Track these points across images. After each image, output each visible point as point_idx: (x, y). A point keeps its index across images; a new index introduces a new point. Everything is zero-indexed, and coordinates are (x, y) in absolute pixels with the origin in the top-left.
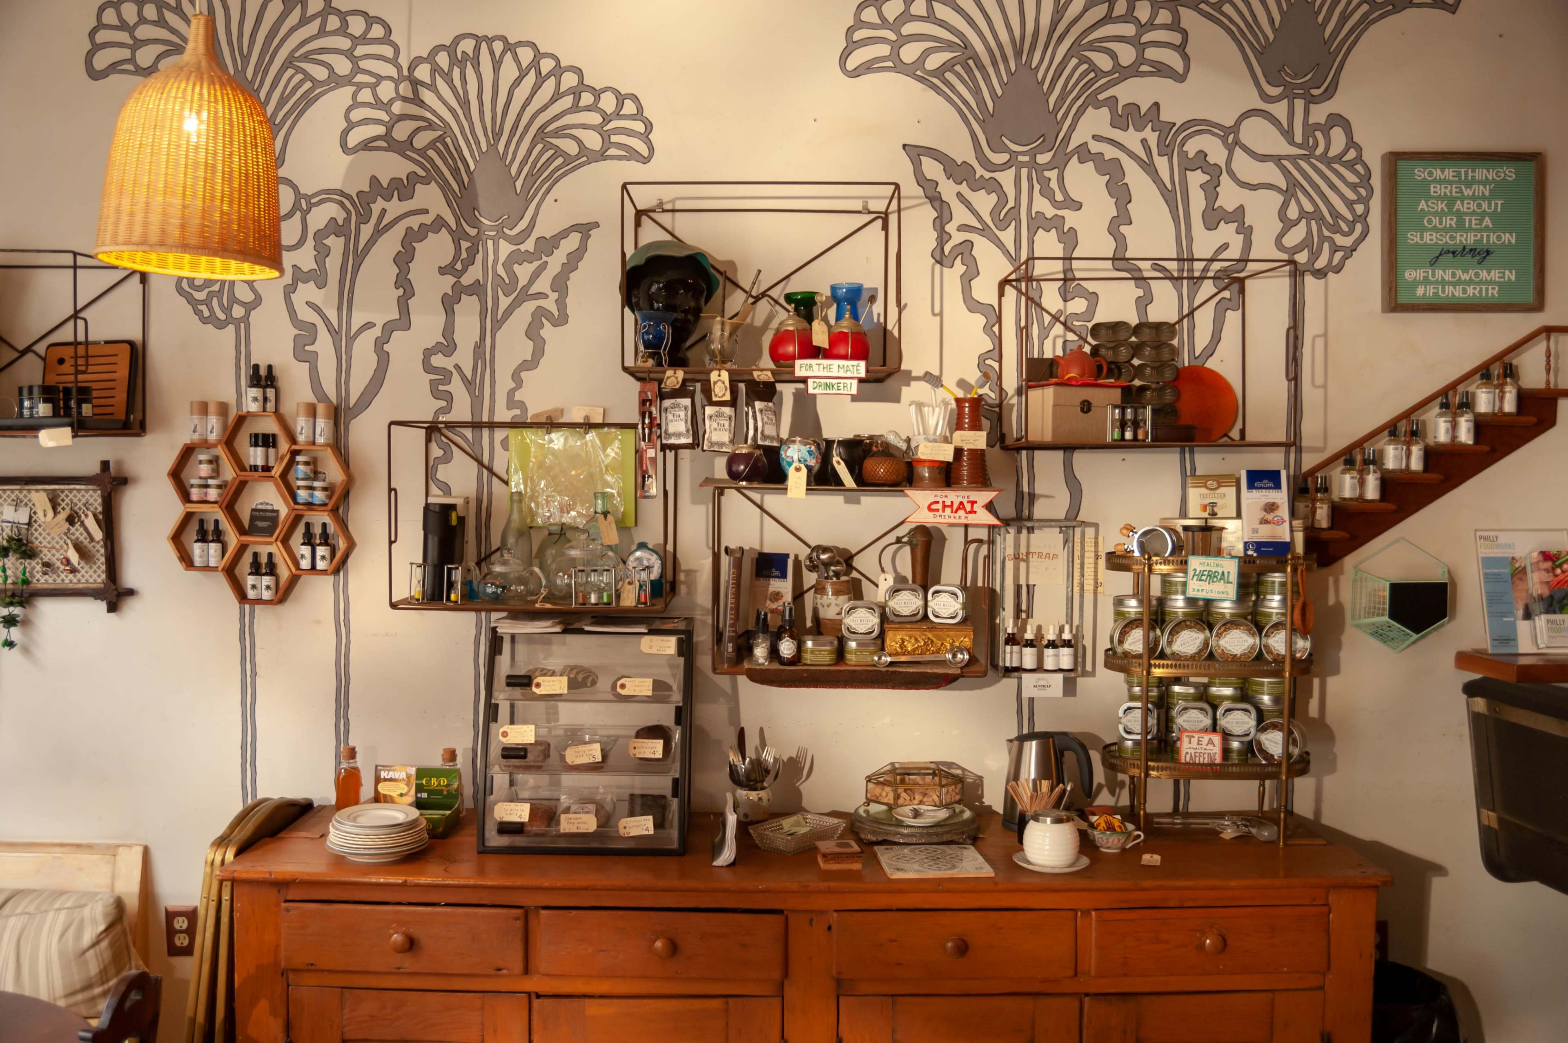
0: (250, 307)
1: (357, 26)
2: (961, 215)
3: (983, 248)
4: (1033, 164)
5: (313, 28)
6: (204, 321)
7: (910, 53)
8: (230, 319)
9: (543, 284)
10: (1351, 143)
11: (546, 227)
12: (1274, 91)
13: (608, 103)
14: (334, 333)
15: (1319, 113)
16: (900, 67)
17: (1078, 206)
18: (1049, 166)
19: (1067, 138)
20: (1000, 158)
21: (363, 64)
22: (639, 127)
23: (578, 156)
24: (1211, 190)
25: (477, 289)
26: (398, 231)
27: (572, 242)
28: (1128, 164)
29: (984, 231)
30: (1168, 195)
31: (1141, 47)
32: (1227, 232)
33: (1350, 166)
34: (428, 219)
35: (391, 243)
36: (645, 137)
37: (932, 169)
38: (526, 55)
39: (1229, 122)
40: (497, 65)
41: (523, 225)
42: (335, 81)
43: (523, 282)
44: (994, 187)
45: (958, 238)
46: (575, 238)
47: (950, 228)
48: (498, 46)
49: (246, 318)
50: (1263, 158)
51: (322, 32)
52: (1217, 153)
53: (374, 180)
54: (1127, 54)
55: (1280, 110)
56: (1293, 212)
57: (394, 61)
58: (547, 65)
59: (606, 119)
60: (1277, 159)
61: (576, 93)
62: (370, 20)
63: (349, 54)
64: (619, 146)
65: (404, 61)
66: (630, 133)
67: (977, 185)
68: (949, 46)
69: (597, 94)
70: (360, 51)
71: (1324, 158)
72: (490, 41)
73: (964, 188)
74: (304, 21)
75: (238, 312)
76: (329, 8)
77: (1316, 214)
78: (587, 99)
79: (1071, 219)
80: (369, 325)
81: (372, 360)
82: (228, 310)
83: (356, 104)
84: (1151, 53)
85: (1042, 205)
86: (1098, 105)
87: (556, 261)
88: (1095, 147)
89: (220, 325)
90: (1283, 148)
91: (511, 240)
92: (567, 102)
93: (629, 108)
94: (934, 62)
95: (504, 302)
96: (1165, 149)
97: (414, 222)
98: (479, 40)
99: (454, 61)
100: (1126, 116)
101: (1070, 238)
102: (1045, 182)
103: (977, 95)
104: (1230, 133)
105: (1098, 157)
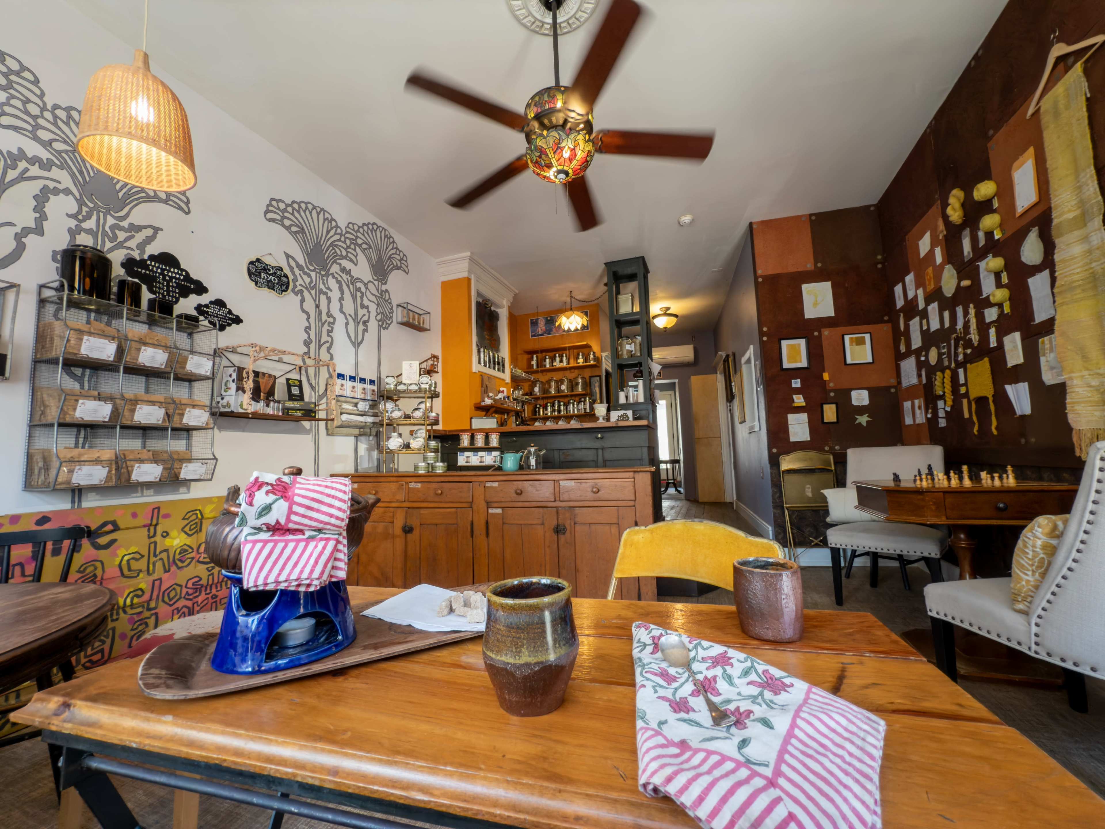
2: (300, 281)
3: (306, 294)
4: (320, 273)
9: (132, 245)
10: (390, 298)
11: (135, 220)
12: (375, 278)
16: (284, 226)
17: (331, 291)
18: (324, 276)
19: (329, 270)
20: (311, 268)
21: (16, 86)
23: (153, 197)
24: (362, 297)
26: (37, 184)
28: (343, 283)
29: (306, 288)
30: (352, 296)
31: (348, 252)
32: (365, 311)
33: (389, 303)
34: (60, 186)
35: (32, 187)
37: (293, 263)
39: (365, 282)
41: (121, 213)
44: (309, 276)
45: (299, 288)
46: (149, 230)
47: (297, 283)
50: (373, 294)
52: (363, 289)
53: (21, 150)
54: (344, 253)
55: (376, 283)
56: (378, 311)
57: (40, 97)
60: (376, 296)
62: (23, 67)
65: (48, 102)
67: (306, 274)
68: (298, 226)
70: (14, 78)
71: (384, 299)
73: (301, 272)
77: (382, 313)
79: (330, 294)
80: (12, 224)
81: (13, 243)
84: (349, 255)
85: (322, 286)
86: (337, 263)
87: (139, 237)
88: (336, 275)
90: (377, 294)
91: (114, 218)
94: (293, 229)
95: (108, 244)
96: (352, 283)
97: (50, 184)
100: (343, 270)
101: (329, 299)
102: (323, 280)
103: (306, 244)
104: (366, 285)
105: (336, 278)
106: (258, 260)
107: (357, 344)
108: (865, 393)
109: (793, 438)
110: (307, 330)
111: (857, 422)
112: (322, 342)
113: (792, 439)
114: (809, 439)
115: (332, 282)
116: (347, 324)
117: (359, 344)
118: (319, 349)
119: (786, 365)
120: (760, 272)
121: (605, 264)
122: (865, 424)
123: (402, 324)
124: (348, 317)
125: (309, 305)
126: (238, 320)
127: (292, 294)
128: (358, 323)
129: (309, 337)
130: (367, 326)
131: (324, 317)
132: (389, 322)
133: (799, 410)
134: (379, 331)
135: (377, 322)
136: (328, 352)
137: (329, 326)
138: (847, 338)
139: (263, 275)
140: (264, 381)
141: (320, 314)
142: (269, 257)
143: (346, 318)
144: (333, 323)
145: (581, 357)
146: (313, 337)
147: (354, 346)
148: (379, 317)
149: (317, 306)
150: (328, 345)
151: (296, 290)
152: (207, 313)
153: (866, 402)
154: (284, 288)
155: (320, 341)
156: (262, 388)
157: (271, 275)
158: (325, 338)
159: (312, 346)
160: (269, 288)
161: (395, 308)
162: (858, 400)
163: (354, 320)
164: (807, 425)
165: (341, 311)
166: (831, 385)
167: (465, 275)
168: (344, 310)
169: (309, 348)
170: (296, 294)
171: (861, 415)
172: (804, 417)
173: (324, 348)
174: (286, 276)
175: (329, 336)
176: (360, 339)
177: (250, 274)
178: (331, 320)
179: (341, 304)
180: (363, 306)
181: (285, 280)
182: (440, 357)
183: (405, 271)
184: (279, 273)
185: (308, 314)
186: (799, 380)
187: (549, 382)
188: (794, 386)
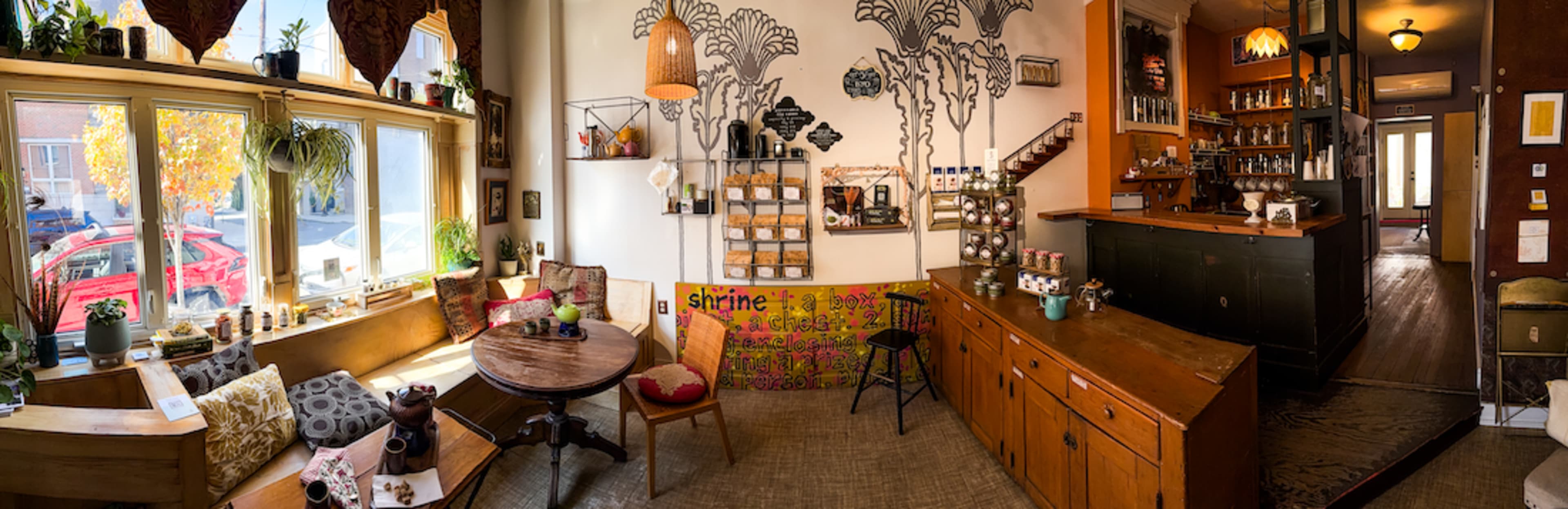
0: (680, 114)
1: (708, 8)
2: (894, 74)
3: (901, 86)
4: (915, 56)
5: (695, 11)
6: (668, 119)
7: (877, 12)
8: (675, 119)
9: (766, 101)
10: (1006, 54)
11: (766, 81)
12: (984, 33)
13: (784, 32)
14: (705, 122)
15: (997, 43)
16: (875, 19)
17: (928, 72)
18: (920, 57)
19: (925, 47)
20: (905, 53)
21: (711, 23)
22: (793, 41)
24: (967, 67)
25: (746, 103)
26: (722, 84)
27: (774, 86)
28: (943, 57)
29: (901, 80)
30: (955, 69)
31: (946, 14)
32: (971, 82)
33: (1005, 61)
34: (731, 79)
35: (720, 88)
36: (795, 45)
37: (885, 57)
38: (758, 15)
39: (972, 44)
40: (750, 19)
41: (759, 79)
42: (703, 30)
43: (760, 100)
44: (903, 64)
45: (893, 82)
46: (775, 83)
47: (891, 79)
48: (750, 12)
49: (678, 119)
50: (982, 57)
51: (698, 13)
52: (968, 55)
53: (715, 66)
54: (942, 17)
55: (986, 40)
56: (990, 77)
57: (719, 21)
58: (765, 19)
59: (784, 38)
60: (985, 58)
61: (774, 29)
62: (713, 6)
63: (706, 19)
64: (789, 49)
65: (723, 20)
66: (791, 44)
67: (899, 63)
68: (889, 10)
69: (780, 29)
70: (710, 18)
71: (998, 58)
72: (747, 11)
73: (894, 64)
74: (693, 8)
75: (677, 116)
76: (700, 3)
77: (996, 78)
78: (778, 31)
79: (927, 76)
80: (715, 118)
81: (716, 130)
82: (673, 115)
83: (709, 39)
84: (949, 17)
85: (918, 71)
86: (935, 35)
87: (770, 92)
88: (933, 51)
89: (672, 121)
90: (988, 55)
91: (756, 85)
92: (771, 33)
93: (791, 34)
94: (884, 16)
95: (755, 107)
96: (954, 53)
97: (727, 80)
98: (745, 10)
99: (738, 20)
100: (943, 40)
101: (926, 83)
102: (918, 62)
103: (898, 29)
104: (972, 48)
105: (934, 54)
106: (852, 70)
107: (961, 127)
109: (1523, 258)
110: (903, 126)
112: (920, 134)
113: (1521, 259)
114: (1545, 260)
115: (929, 62)
116: (948, 106)
117: (965, 126)
118: (917, 143)
119: (1527, 140)
123: (1024, 83)
124: (951, 97)
125: (905, 99)
126: (839, 137)
127: (886, 92)
128: (963, 101)
129: (905, 134)
130: (974, 101)
131: (922, 106)
132: (1004, 87)
133: (1537, 215)
134: (992, 102)
135: (988, 92)
136: (928, 144)
137: (928, 115)
139: (857, 84)
140: (849, 194)
141: (917, 103)
142: (863, 61)
143: (948, 99)
144: (932, 110)
145: (1287, 95)
146: (909, 133)
147: (959, 130)
148: (990, 85)
149: (913, 96)
150: (927, 137)
151: (890, 86)
152: (815, 138)
154: (876, 89)
155: (917, 135)
156: (848, 200)
157: (864, 80)
158: (923, 129)
159: (909, 143)
160: (863, 95)
161: (1013, 67)
163: (958, 100)
164: (1546, 238)
165: (942, 92)
168: (944, 90)
169: (906, 146)
170: (890, 91)
172: (1543, 226)
173: (923, 141)
174: (878, 76)
175: (927, 126)
176: (966, 119)
177: (846, 87)
178: (930, 107)
179: (941, 84)
180: (968, 77)
181: (876, 80)
182: (1085, 115)
183: (1027, 8)
184: (871, 75)
185: (903, 108)
186: (1544, 166)
187: (1251, 129)
188: (1535, 174)
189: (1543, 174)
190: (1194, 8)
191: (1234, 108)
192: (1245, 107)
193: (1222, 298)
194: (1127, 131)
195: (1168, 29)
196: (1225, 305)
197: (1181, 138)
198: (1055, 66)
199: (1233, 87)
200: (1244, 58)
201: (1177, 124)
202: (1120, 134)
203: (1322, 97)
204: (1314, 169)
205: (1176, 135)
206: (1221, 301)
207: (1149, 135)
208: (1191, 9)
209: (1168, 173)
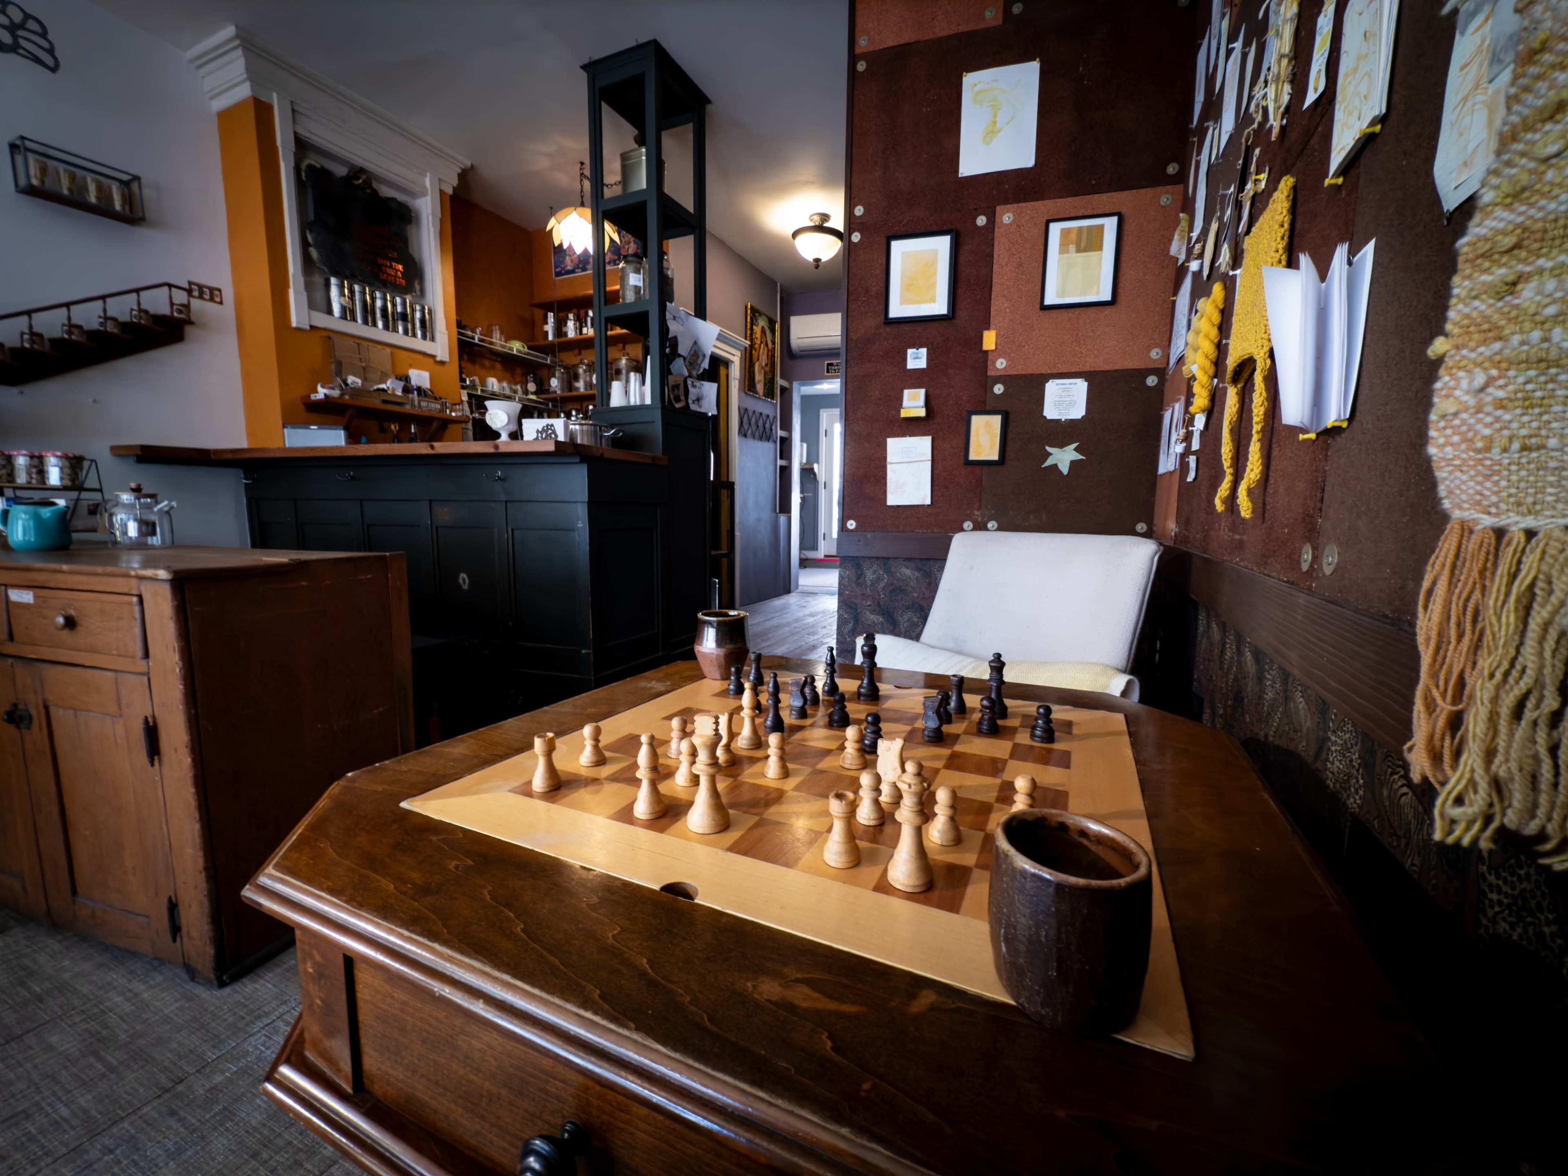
108: (1080, 387)
109: (894, 498)
111: (1049, 462)
113: (891, 500)
114: (927, 501)
119: (897, 310)
120: (863, 43)
121: (584, 67)
122: (1065, 469)
133: (912, 426)
138: (1055, 229)
153: (1078, 411)
162: (1058, 404)
164: (928, 466)
166: (1001, 364)
167: (244, 92)
171: (1062, 445)
172: (922, 445)
182: (228, 294)
186: (924, 351)
187: (576, 366)
188: (911, 364)
189: (922, 364)
190: (465, 175)
191: (550, 338)
192: (566, 334)
193: (463, 576)
194: (312, 327)
195: (413, 195)
196: (466, 587)
197: (442, 363)
198: (135, 186)
199: (547, 307)
200: (569, 268)
201: (433, 339)
202: (298, 329)
203: (639, 288)
204: (627, 393)
205: (433, 357)
206: (461, 581)
207: (365, 344)
208: (459, 175)
209: (408, 407)
